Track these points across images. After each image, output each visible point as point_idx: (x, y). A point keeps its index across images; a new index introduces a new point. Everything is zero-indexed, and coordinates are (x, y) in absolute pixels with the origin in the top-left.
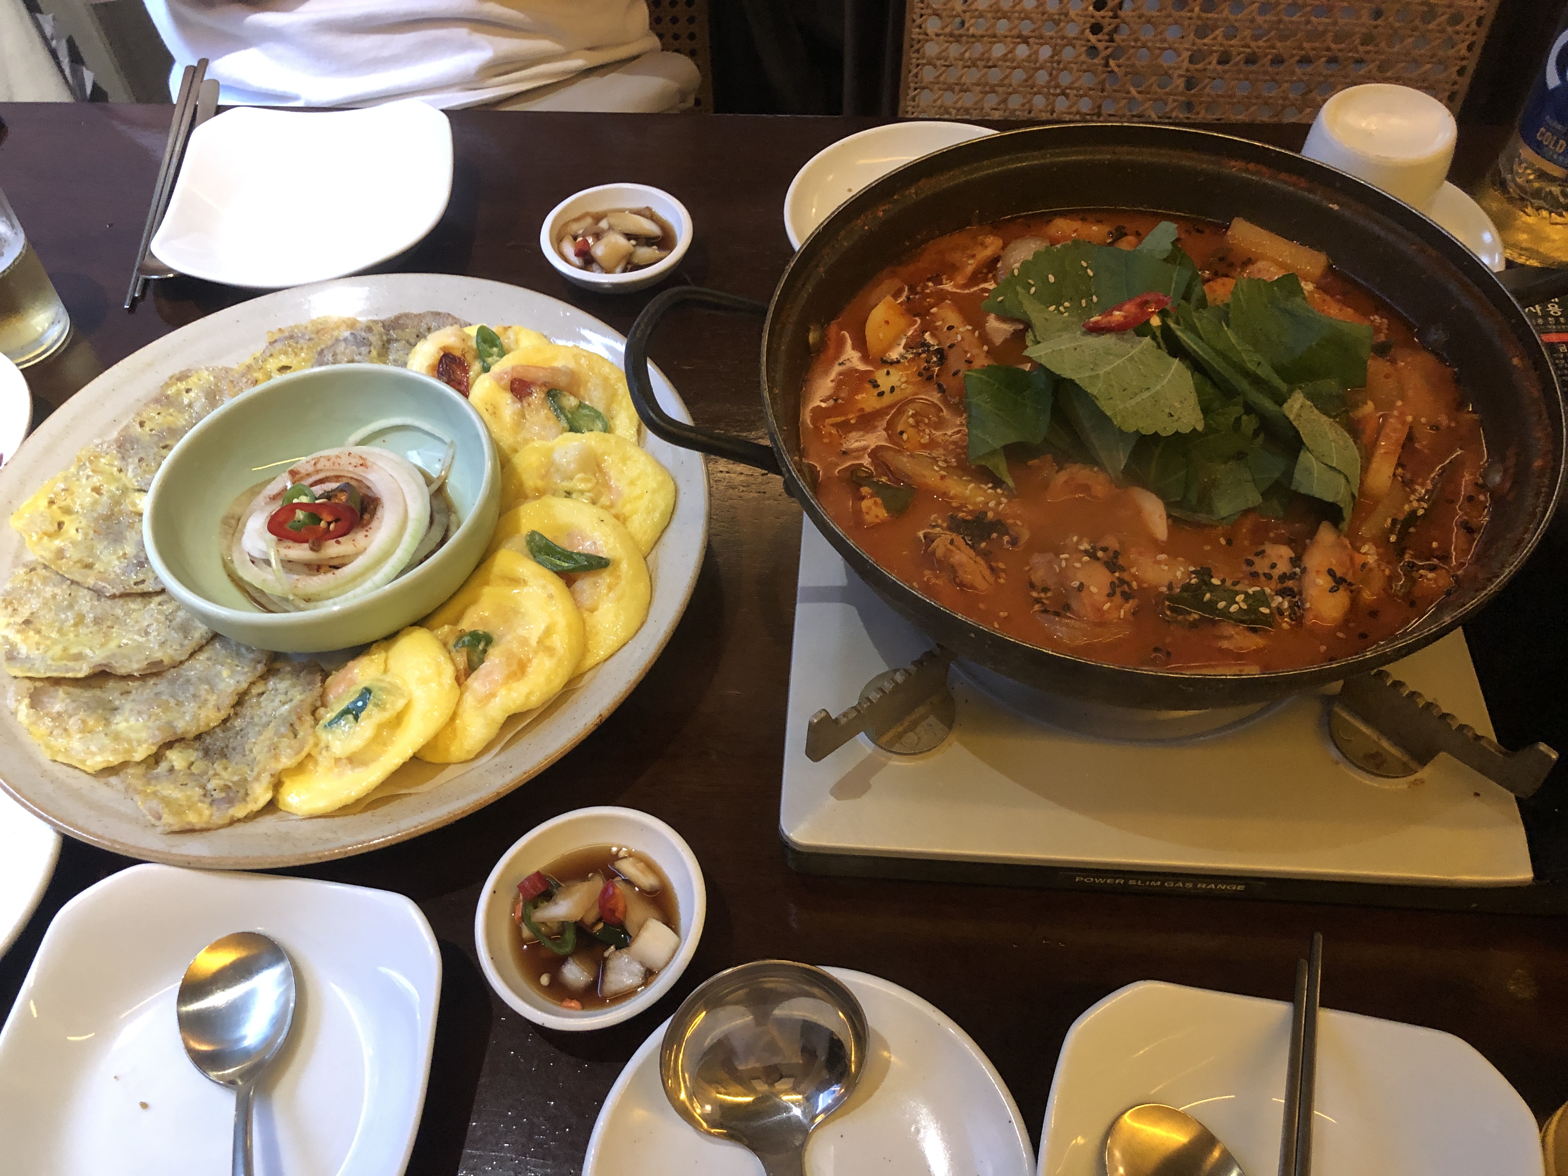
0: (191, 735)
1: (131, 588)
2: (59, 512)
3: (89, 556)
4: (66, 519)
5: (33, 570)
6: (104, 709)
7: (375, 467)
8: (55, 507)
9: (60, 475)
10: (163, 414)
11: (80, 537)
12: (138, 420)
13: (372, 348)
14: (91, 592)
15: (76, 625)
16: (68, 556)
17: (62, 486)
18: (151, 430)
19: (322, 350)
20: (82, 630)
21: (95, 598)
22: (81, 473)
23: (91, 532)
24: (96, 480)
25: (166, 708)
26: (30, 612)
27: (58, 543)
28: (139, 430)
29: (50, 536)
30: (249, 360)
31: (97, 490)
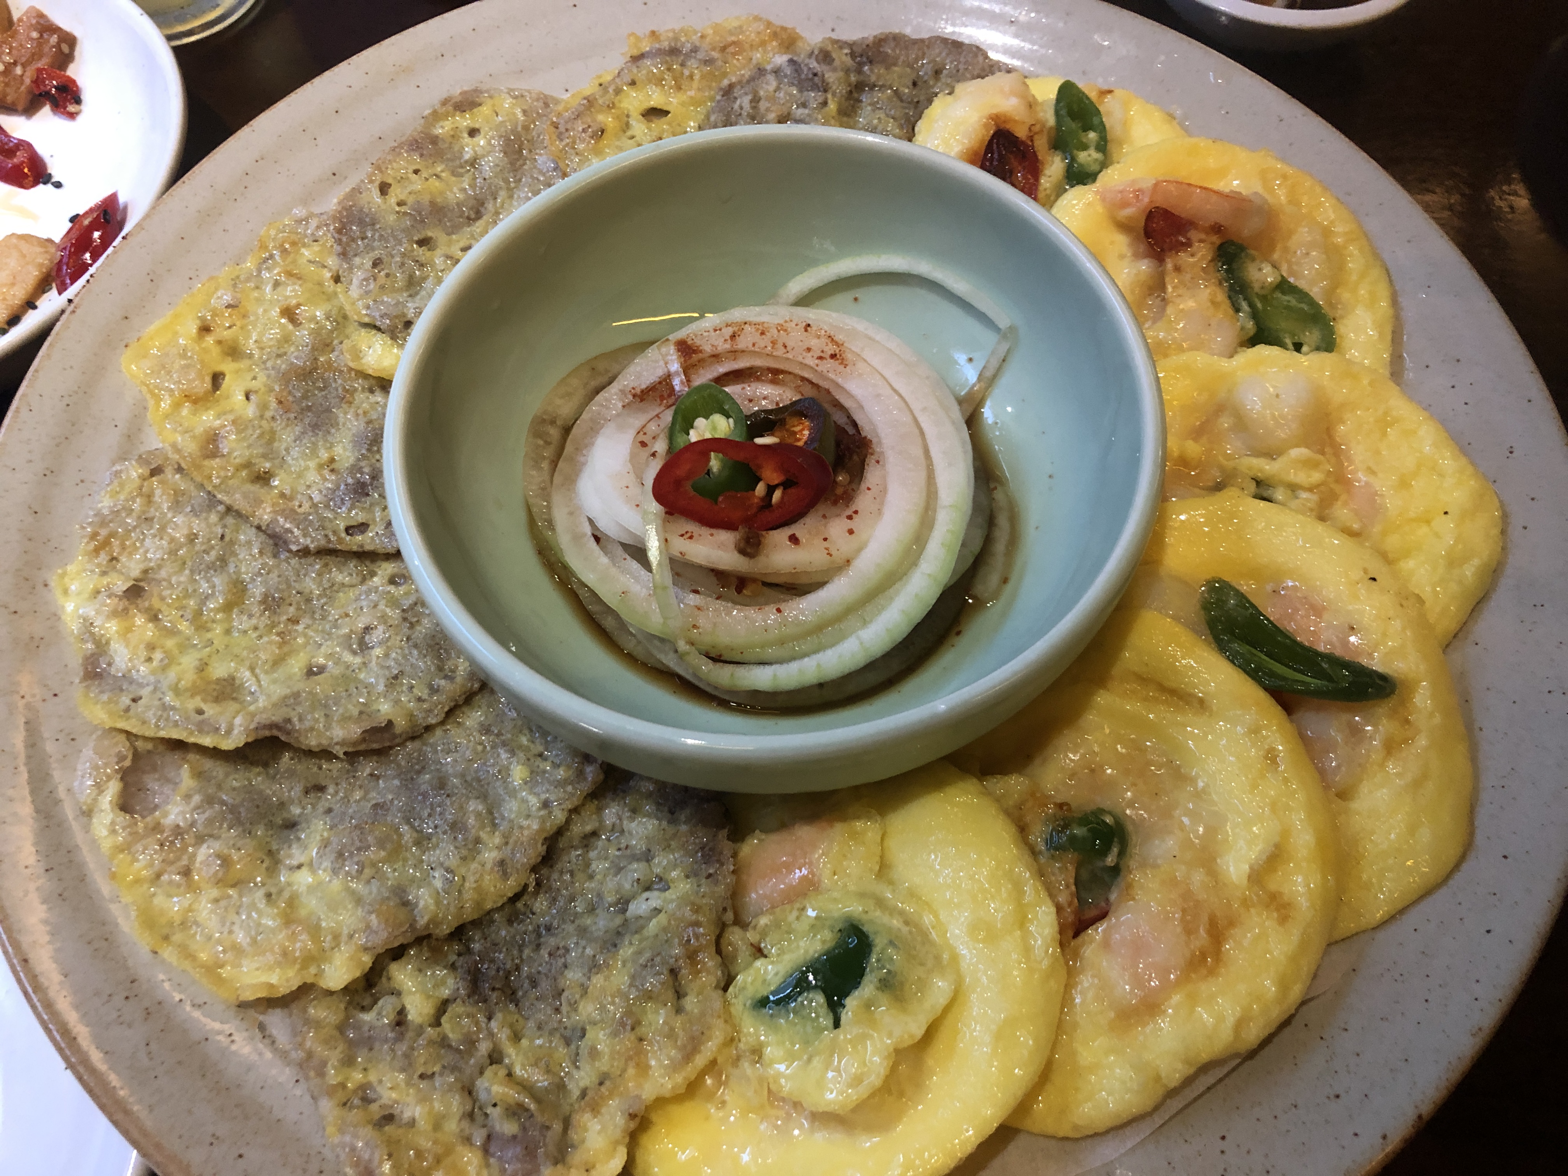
0: (445, 929)
1: (340, 540)
2: (216, 351)
3: (265, 456)
4: (227, 367)
5: (155, 472)
6: (270, 825)
7: (861, 365)
8: (210, 340)
9: (226, 273)
10: (424, 174)
11: (250, 411)
12: (378, 179)
13: (829, 96)
14: (263, 537)
15: (227, 608)
16: (225, 451)
17: (227, 298)
18: (399, 204)
19: (731, 86)
20: (241, 622)
21: (269, 549)
22: (266, 275)
23: (274, 404)
24: (291, 292)
25: (396, 852)
26: (142, 566)
27: (208, 419)
28: (377, 199)
29: (198, 401)
30: (589, 88)
31: (289, 313)
